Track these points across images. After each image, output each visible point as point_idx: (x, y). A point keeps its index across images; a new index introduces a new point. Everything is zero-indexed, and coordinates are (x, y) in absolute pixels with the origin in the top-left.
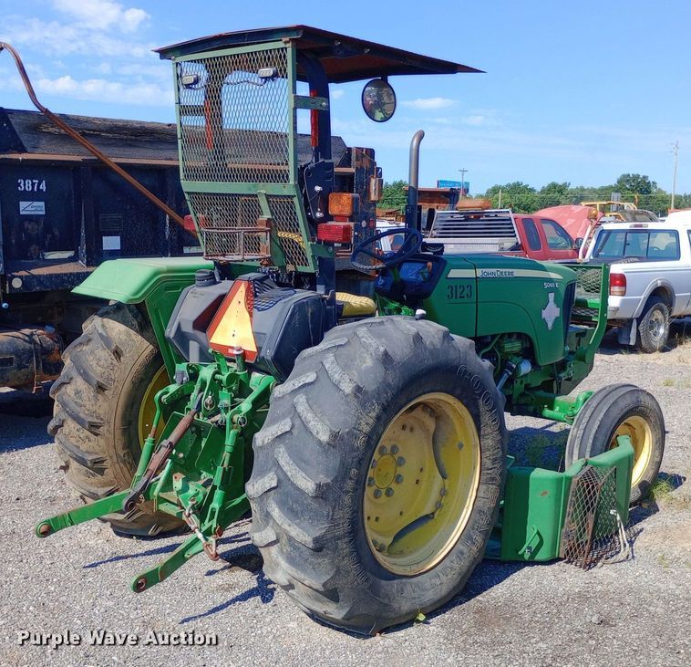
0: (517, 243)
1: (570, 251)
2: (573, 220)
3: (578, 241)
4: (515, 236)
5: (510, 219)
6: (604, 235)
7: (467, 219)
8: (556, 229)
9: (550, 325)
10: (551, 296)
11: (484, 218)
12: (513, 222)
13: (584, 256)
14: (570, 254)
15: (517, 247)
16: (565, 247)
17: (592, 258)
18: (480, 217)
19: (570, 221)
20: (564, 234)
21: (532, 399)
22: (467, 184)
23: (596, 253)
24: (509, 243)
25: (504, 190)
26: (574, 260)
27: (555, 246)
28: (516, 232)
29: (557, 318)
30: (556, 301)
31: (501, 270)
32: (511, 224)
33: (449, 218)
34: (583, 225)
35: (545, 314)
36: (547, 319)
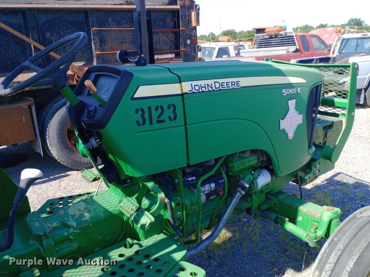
0: (297, 49)
1: (326, 51)
2: (328, 35)
3: (330, 46)
4: (296, 45)
5: (293, 36)
6: (345, 41)
7: (271, 37)
8: (318, 40)
9: (291, 135)
10: (292, 104)
11: (280, 36)
12: (295, 38)
13: (333, 54)
14: (326, 53)
15: (297, 51)
16: (323, 49)
17: (338, 54)
18: (277, 36)
19: (326, 36)
20: (323, 42)
21: (275, 204)
22: (286, 26)
23: (340, 52)
24: (292, 49)
25: (300, 28)
26: (328, 56)
27: (318, 49)
28: (297, 43)
29: (299, 126)
30: (297, 108)
31: (220, 81)
32: (293, 38)
33: (262, 38)
34: (333, 37)
35: (284, 124)
36: (287, 130)
